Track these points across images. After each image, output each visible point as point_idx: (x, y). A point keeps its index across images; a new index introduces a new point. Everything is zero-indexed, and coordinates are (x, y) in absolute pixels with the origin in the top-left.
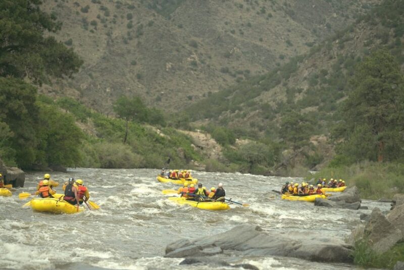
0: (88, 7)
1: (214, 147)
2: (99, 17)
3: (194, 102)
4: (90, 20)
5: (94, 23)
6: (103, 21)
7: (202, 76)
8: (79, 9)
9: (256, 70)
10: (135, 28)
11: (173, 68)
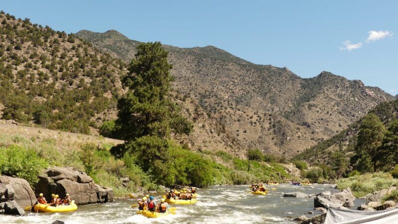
0: (252, 116)
1: (296, 171)
2: (257, 120)
3: (300, 153)
4: (253, 122)
5: (255, 123)
6: (259, 122)
7: (303, 142)
8: (249, 117)
9: (326, 138)
10: (272, 124)
11: (290, 139)
